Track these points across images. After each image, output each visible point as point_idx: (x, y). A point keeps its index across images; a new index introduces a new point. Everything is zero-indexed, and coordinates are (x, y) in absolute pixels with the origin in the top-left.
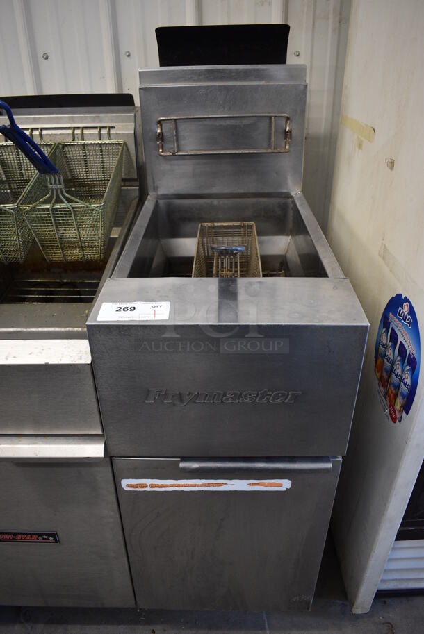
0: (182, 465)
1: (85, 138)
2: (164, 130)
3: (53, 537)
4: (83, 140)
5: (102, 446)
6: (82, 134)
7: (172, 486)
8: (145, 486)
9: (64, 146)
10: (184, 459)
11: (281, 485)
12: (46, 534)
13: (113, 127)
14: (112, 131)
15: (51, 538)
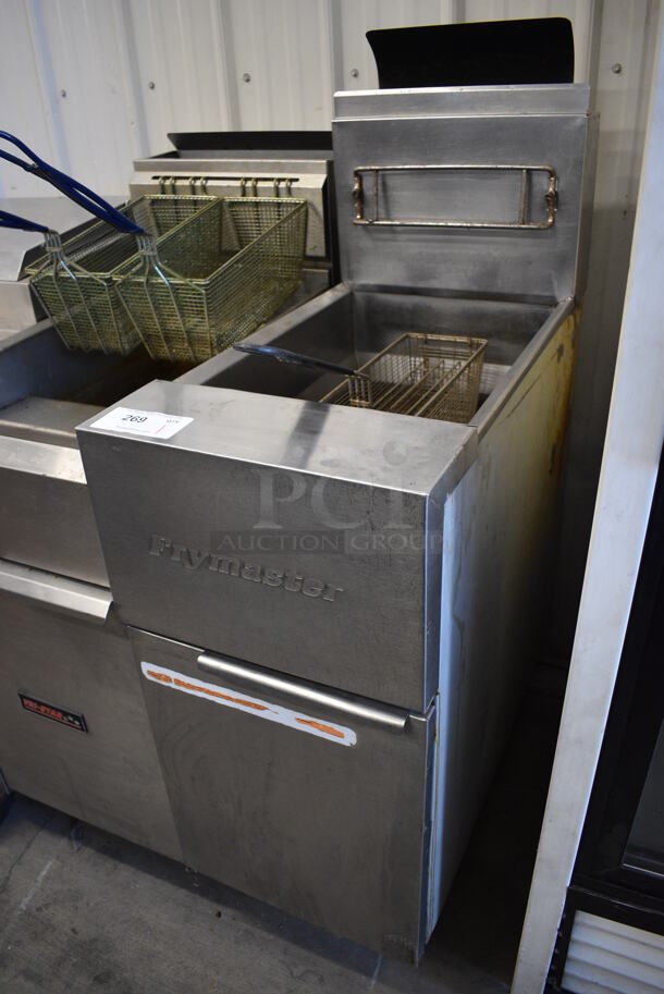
0: (202, 659)
1: (259, 193)
2: (364, 187)
3: (80, 722)
4: (256, 195)
5: (107, 604)
6: (255, 188)
7: (201, 689)
8: (168, 679)
9: (232, 204)
10: (209, 653)
11: (341, 735)
12: (72, 716)
13: (297, 180)
14: (295, 185)
15: (77, 723)
